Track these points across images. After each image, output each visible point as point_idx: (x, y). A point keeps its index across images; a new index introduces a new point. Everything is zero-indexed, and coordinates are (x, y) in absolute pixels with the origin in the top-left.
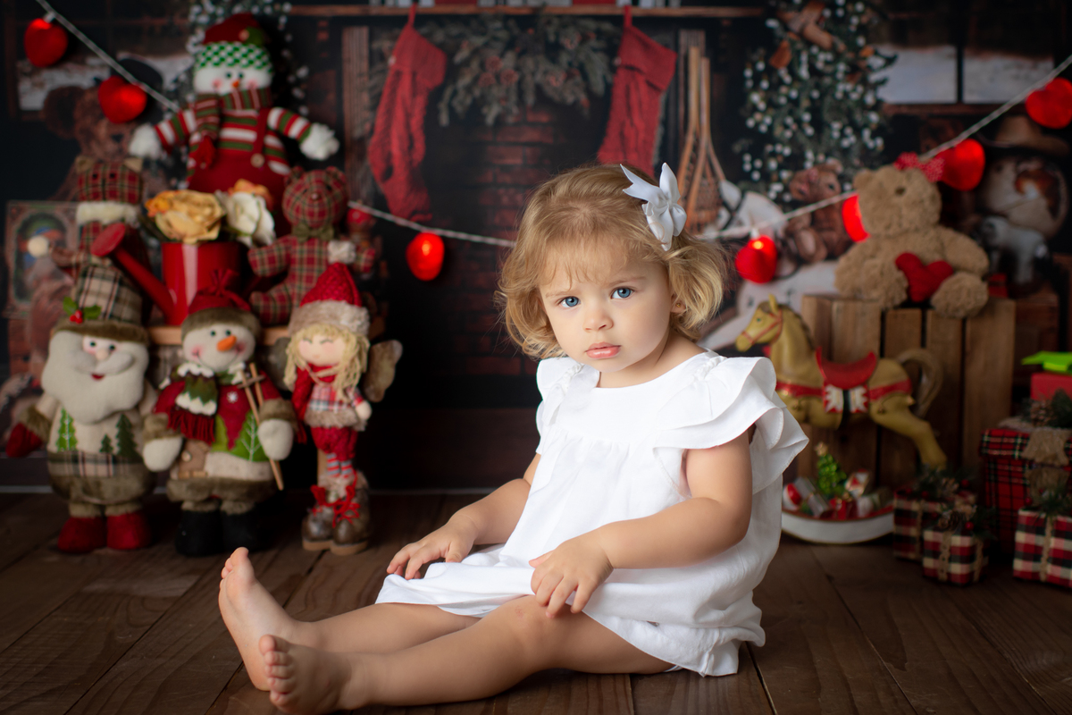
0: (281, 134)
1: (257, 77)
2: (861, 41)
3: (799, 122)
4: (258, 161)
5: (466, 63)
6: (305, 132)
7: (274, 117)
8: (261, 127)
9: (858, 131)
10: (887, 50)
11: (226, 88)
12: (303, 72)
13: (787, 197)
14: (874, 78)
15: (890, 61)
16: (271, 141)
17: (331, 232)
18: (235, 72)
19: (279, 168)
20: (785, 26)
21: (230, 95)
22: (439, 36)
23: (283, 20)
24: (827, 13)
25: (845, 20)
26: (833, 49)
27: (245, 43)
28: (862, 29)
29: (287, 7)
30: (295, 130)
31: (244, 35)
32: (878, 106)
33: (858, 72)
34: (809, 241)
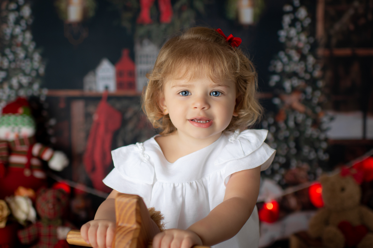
0: (39, 158)
1: (27, 130)
2: (318, 110)
3: (289, 148)
4: (27, 173)
5: (131, 119)
6: (51, 157)
7: (36, 149)
8: (29, 155)
9: (316, 150)
10: (331, 113)
11: (12, 137)
12: (52, 122)
13: (284, 182)
14: (325, 126)
15: (332, 119)
16: (35, 162)
17: (59, 221)
18: (16, 129)
19: (39, 174)
20: (283, 102)
21: (14, 142)
22: (118, 105)
23: (43, 99)
24: (302, 97)
25: (311, 100)
26: (305, 113)
27: (21, 114)
28: (319, 104)
29: (45, 92)
30: (47, 155)
31: (21, 110)
32: (326, 140)
33: (317, 124)
34: (293, 202)
